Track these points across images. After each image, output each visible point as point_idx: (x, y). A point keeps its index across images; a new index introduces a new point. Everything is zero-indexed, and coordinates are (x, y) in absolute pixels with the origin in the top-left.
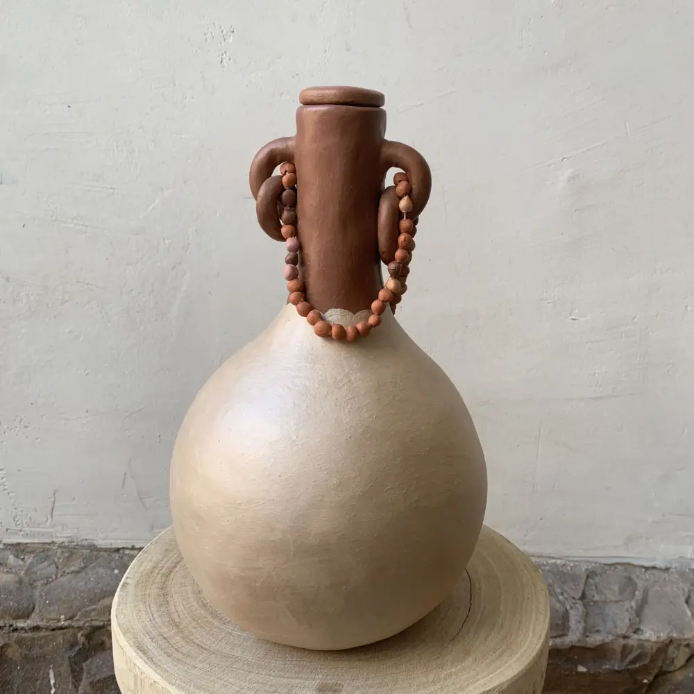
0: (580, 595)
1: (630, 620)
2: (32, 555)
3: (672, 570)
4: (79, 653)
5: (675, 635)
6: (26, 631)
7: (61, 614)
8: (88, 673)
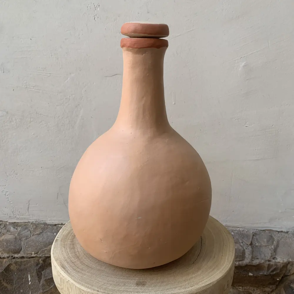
0: (250, 243)
1: (271, 254)
2: (20, 227)
3: (289, 232)
4: (40, 267)
5: (290, 260)
6: (18, 259)
7: (32, 252)
8: (44, 276)
